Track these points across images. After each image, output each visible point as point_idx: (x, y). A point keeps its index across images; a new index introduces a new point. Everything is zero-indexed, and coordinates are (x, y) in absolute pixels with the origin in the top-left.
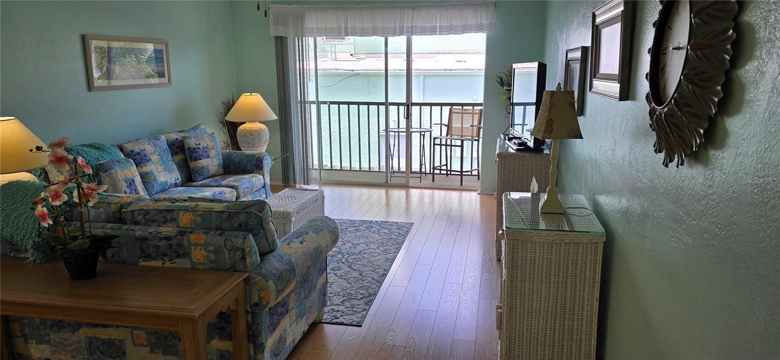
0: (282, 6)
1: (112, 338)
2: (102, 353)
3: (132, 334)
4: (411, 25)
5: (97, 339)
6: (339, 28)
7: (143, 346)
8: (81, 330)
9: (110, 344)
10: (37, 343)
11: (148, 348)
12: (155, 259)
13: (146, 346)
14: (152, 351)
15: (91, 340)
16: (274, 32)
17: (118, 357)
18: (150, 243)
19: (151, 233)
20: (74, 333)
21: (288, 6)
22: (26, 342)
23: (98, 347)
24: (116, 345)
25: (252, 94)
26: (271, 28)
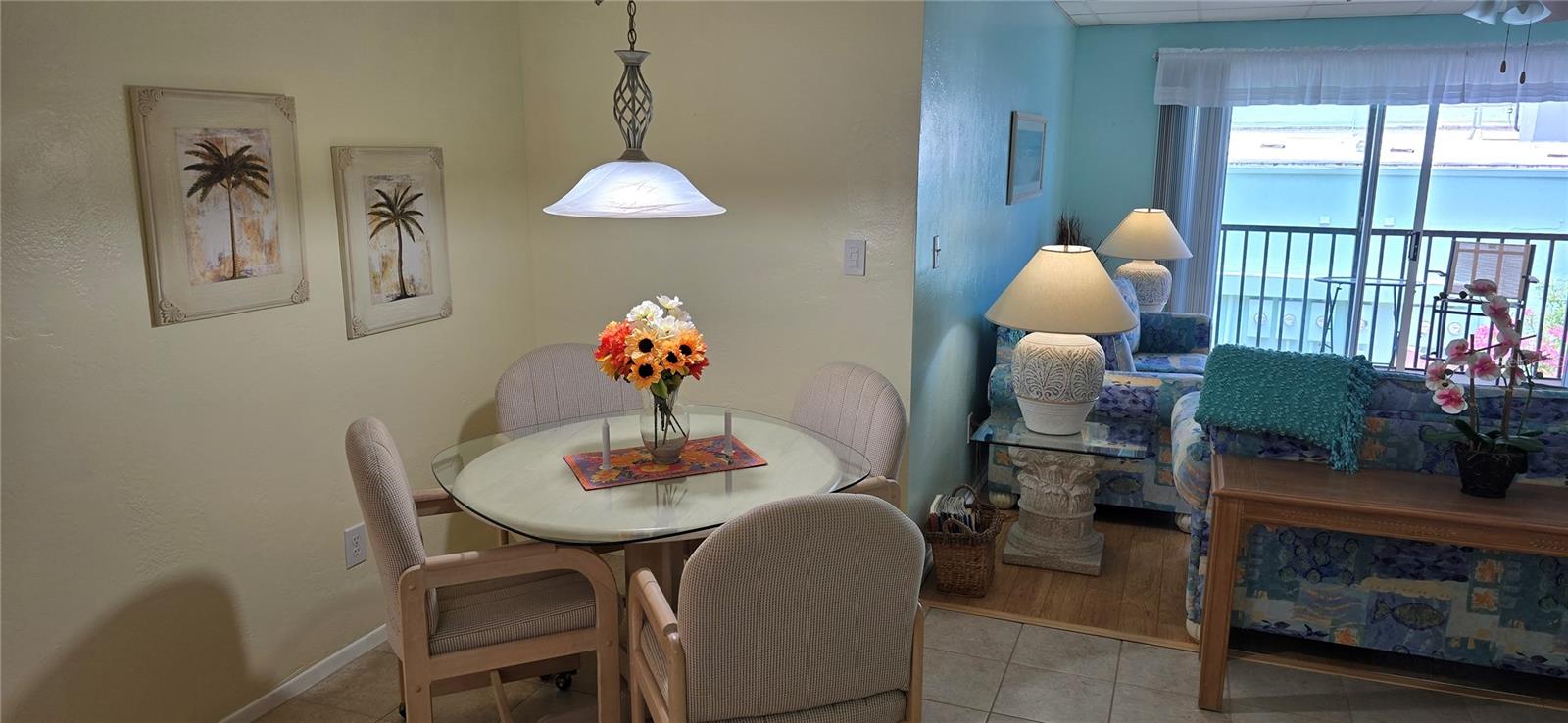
0: (1187, 50)
1: (1427, 596)
2: (1396, 619)
3: (1471, 591)
4: (1461, 84)
5: (1393, 597)
6: (1303, 89)
7: (1486, 612)
8: (1364, 582)
9: (1420, 605)
10: (1271, 596)
11: (1497, 618)
12: (1555, 474)
13: (1495, 613)
14: (1503, 623)
15: (1380, 599)
16: (1161, 98)
17: (1430, 627)
18: (1552, 449)
19: (1555, 433)
20: (1349, 585)
21: (1198, 50)
22: (1250, 593)
23: (1393, 610)
24: (1432, 608)
25: (1152, 210)
26: (1158, 89)
